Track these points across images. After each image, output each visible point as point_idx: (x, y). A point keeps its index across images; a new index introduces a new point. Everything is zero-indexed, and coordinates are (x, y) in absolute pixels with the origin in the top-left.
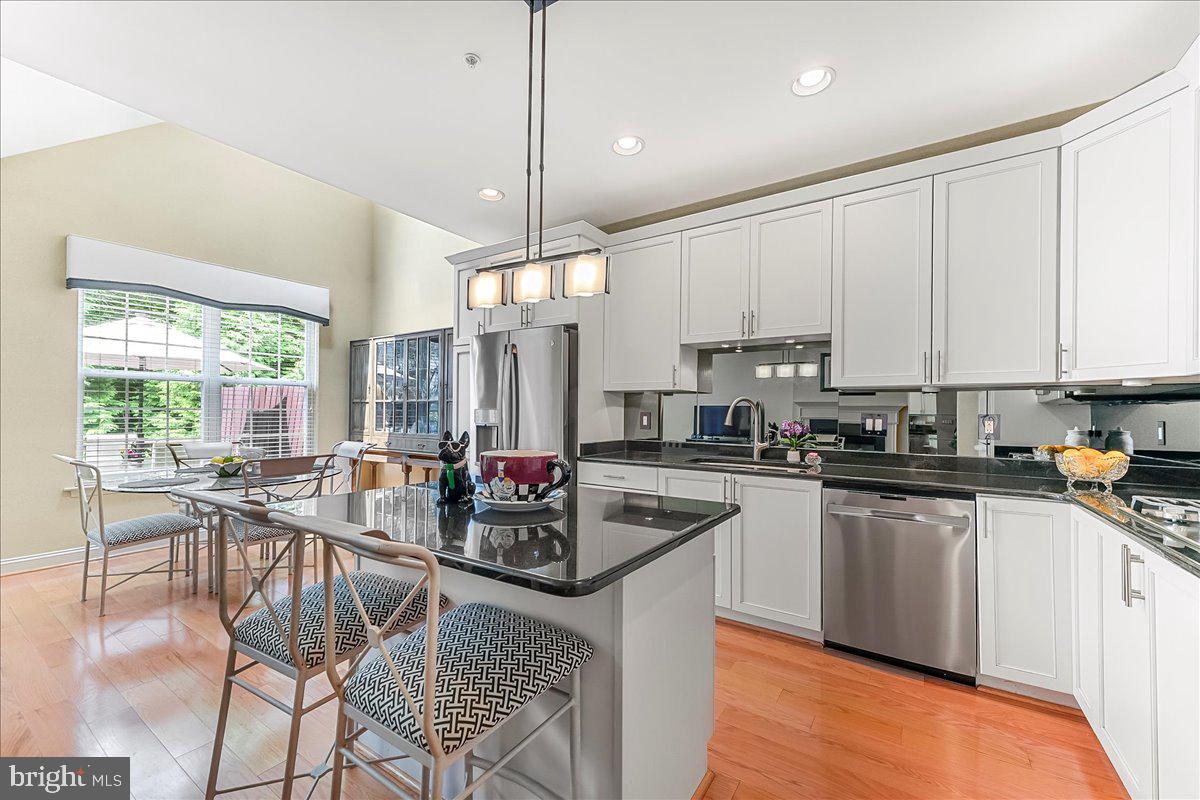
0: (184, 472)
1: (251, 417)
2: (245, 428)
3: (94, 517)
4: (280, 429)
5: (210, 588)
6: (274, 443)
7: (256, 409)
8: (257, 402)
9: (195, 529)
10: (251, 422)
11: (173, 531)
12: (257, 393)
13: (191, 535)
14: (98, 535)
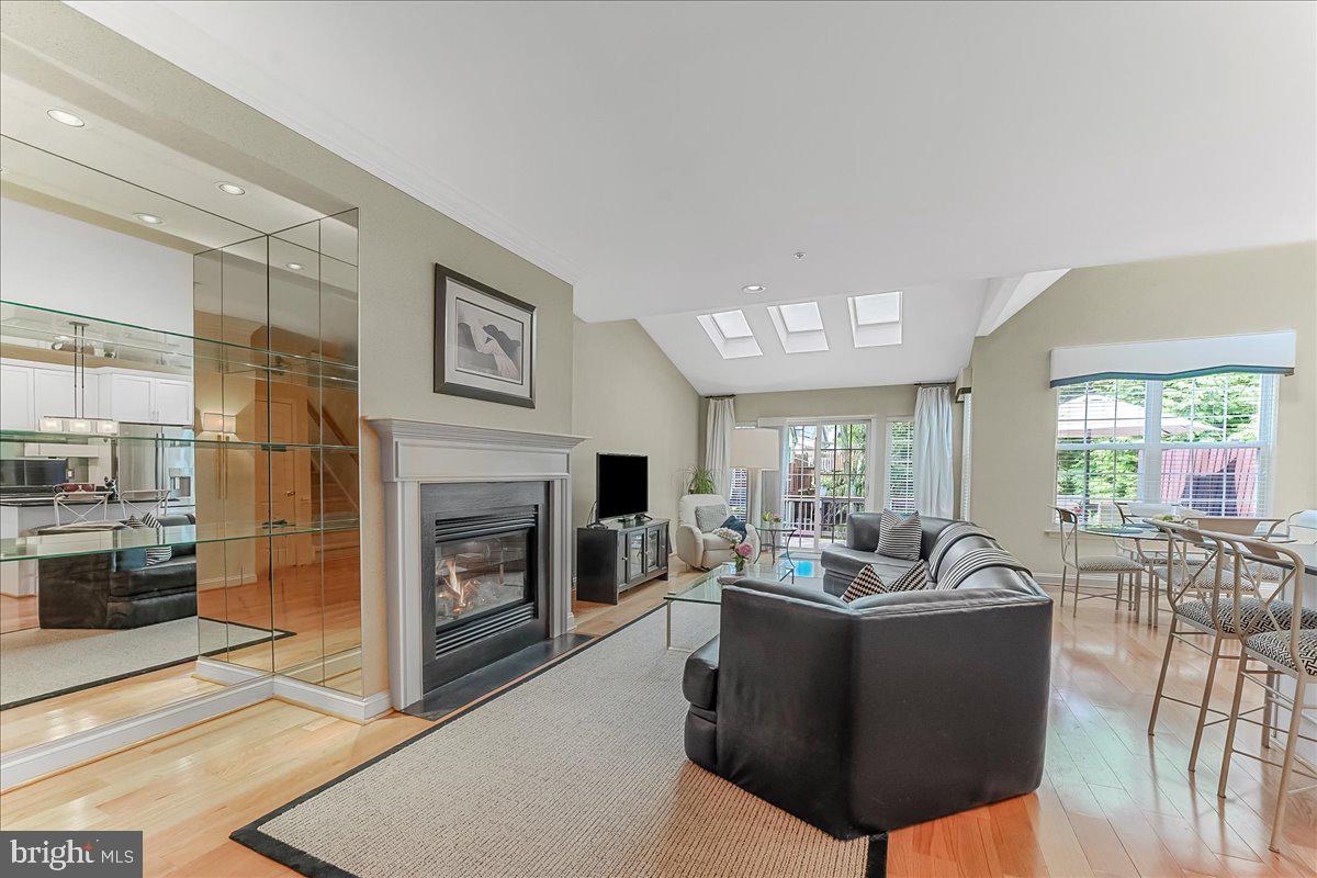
0: (1128, 526)
1: (1191, 482)
2: (1184, 492)
3: (1071, 549)
4: (1224, 495)
5: (1150, 621)
6: (1216, 509)
7: (1197, 473)
8: (1198, 467)
9: (1139, 570)
10: (1191, 486)
11: (1120, 569)
12: (1198, 458)
13: (1134, 575)
14: (1073, 562)
